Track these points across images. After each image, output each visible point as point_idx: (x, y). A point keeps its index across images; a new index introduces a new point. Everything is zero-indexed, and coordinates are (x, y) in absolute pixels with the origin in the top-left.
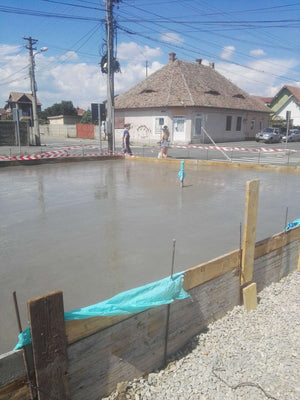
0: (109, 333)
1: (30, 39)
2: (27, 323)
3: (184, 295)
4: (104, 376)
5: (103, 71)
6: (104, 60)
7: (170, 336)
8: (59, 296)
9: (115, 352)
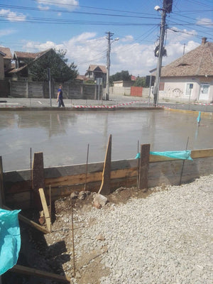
0: (162, 163)
1: (109, 33)
2: (140, 152)
3: (190, 158)
4: (158, 179)
5: (156, 56)
6: (157, 49)
7: (183, 174)
8: (149, 145)
9: (163, 172)
